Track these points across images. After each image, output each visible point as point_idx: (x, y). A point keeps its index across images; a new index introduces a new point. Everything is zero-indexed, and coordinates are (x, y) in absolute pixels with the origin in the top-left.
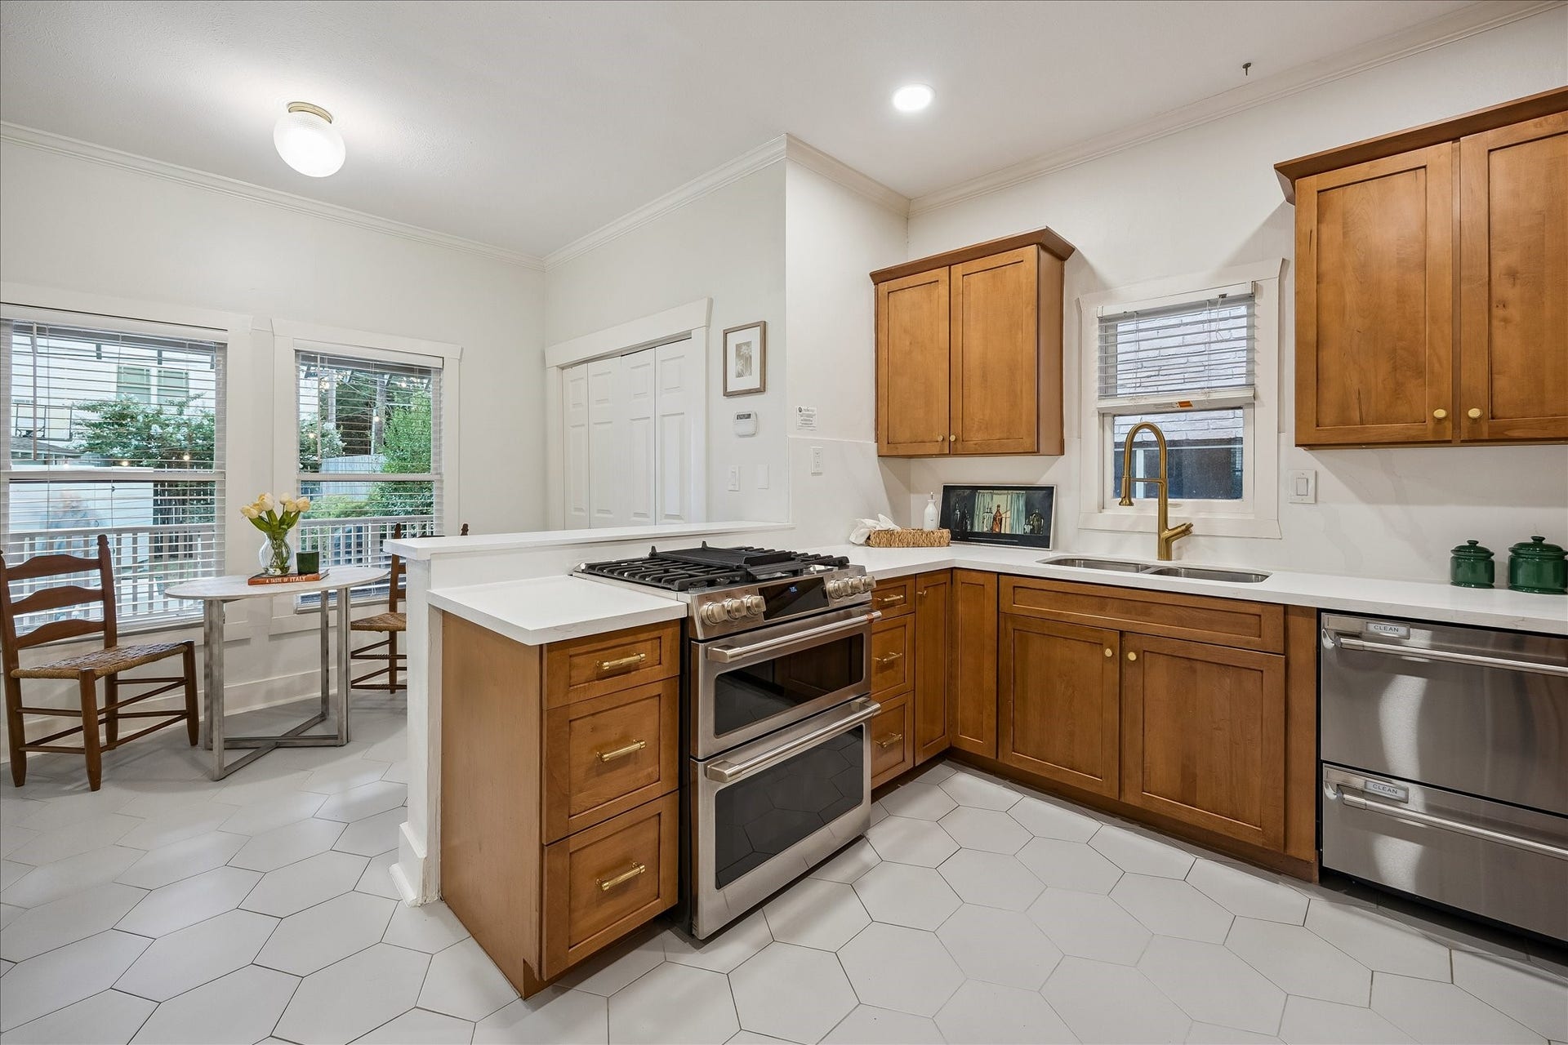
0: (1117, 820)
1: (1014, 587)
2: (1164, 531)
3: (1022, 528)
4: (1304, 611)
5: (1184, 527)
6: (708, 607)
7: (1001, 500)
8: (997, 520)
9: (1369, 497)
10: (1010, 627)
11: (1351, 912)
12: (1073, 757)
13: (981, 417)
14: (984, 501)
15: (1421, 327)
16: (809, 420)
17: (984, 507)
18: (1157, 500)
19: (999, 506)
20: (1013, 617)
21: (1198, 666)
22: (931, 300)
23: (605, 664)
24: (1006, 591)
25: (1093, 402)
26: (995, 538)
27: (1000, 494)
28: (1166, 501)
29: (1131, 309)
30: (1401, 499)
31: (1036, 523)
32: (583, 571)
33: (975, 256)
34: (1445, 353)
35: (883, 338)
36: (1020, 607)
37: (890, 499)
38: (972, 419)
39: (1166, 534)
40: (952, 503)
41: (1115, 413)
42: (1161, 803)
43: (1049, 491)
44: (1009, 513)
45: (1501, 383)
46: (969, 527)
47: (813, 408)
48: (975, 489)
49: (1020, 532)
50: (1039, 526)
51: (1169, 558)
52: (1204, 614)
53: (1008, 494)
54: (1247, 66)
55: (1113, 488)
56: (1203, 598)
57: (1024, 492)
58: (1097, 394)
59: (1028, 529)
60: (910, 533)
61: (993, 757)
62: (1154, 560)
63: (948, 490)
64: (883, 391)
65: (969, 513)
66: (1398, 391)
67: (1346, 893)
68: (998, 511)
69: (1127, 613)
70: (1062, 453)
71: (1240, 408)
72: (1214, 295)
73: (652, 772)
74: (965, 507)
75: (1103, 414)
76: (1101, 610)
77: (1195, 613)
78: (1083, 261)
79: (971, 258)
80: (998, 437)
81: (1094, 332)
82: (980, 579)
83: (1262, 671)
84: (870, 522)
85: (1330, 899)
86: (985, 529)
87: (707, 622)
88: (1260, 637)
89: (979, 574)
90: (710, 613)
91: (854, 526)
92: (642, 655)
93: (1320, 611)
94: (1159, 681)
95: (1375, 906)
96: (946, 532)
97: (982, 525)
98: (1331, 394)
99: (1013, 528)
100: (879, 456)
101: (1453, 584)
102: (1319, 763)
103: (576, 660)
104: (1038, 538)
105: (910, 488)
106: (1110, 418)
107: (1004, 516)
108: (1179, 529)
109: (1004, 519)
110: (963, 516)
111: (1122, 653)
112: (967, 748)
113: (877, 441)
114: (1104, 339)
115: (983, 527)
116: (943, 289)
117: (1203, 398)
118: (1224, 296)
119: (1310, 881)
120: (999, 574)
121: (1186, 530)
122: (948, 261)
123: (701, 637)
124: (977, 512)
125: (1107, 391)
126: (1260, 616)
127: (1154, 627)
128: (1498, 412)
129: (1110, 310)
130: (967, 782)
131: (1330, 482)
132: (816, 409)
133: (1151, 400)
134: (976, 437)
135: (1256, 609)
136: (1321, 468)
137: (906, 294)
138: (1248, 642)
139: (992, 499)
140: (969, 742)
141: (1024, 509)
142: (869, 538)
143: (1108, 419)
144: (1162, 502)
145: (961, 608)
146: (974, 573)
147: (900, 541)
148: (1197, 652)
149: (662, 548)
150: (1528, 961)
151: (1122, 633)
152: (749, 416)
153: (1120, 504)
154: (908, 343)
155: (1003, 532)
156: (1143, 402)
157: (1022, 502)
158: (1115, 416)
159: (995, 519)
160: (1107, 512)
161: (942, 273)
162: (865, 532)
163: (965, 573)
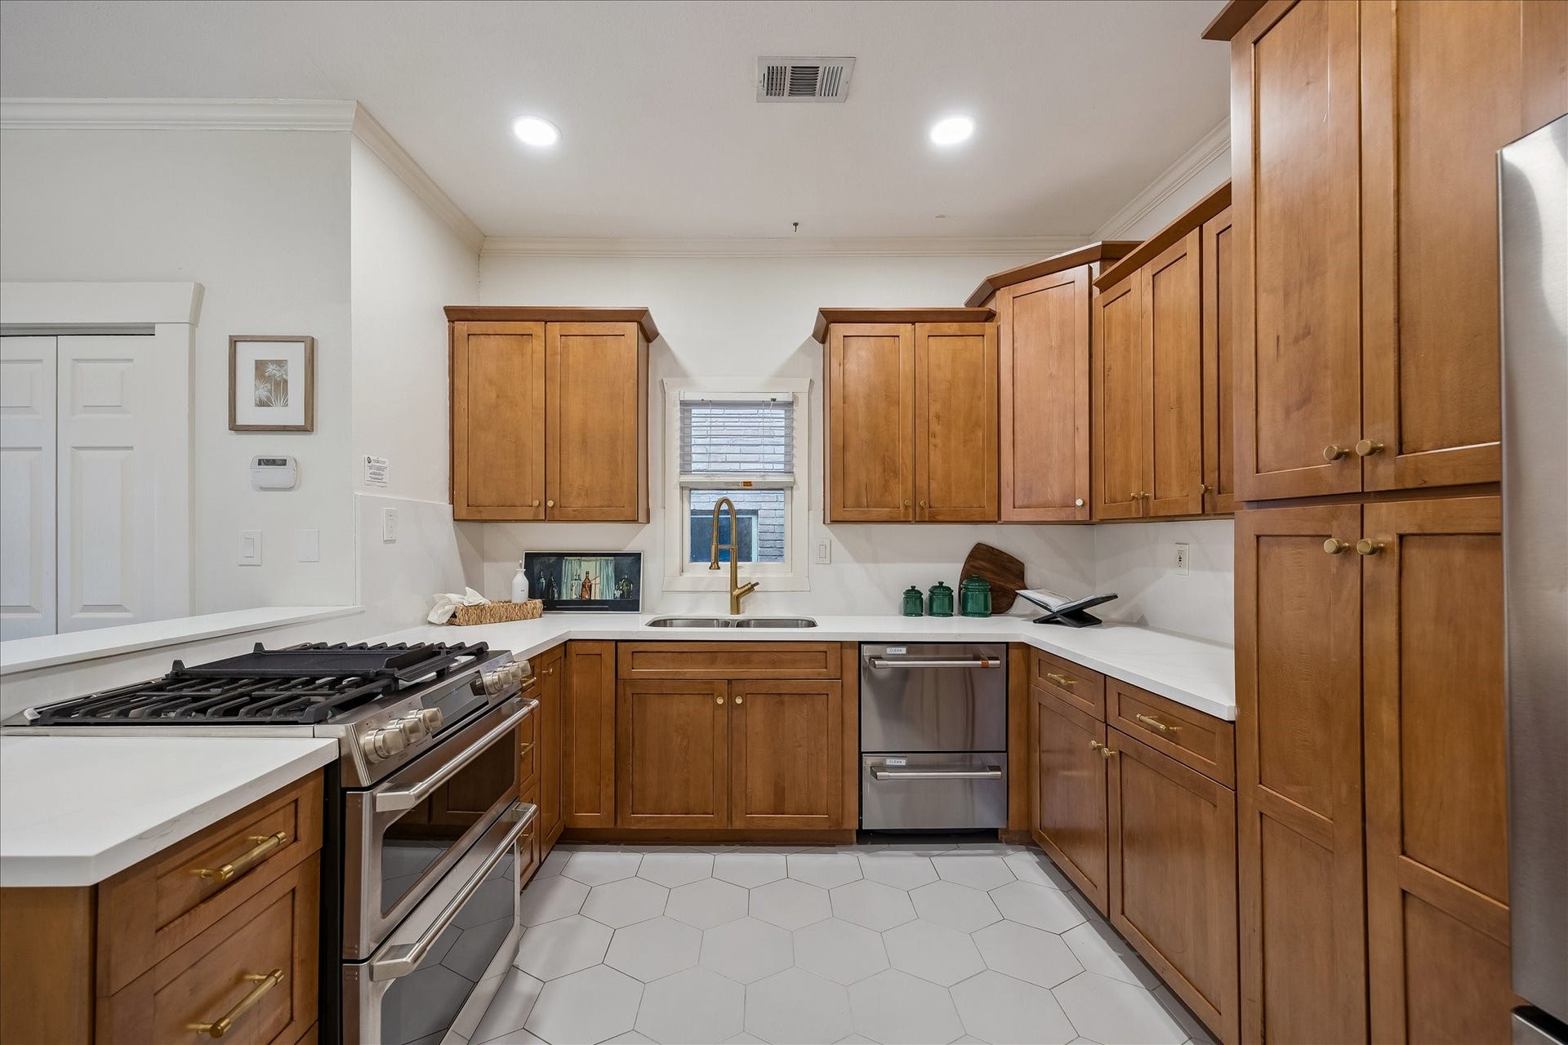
0: (722, 847)
1: (633, 652)
2: (734, 590)
3: (611, 593)
4: (850, 644)
5: (749, 586)
6: (369, 739)
7: (589, 567)
8: (587, 586)
9: (859, 558)
10: (629, 692)
11: (879, 856)
12: (688, 803)
13: (581, 483)
14: (570, 567)
15: (897, 443)
16: (380, 475)
17: (572, 576)
18: (729, 563)
19: (588, 573)
20: (633, 682)
21: (786, 698)
22: (523, 355)
23: (226, 869)
24: (625, 657)
25: (675, 477)
26: (585, 604)
27: (590, 561)
28: (736, 564)
29: (707, 398)
30: (876, 560)
31: (625, 588)
32: (34, 723)
33: (574, 319)
34: (909, 462)
35: (460, 384)
36: (641, 671)
37: (465, 569)
38: (571, 485)
39: (737, 592)
40: (535, 570)
41: (693, 487)
42: (762, 819)
43: (637, 557)
44: (598, 579)
45: (933, 485)
46: (556, 596)
47: (383, 460)
48: (561, 556)
49: (609, 597)
50: (629, 591)
51: (738, 613)
52: (790, 656)
53: (596, 560)
54: (796, 224)
55: (690, 554)
56: (791, 643)
57: (612, 558)
58: (679, 470)
59: (618, 594)
60: (503, 607)
61: (612, 826)
62: (728, 615)
63: (531, 558)
64: (461, 446)
65: (555, 580)
66: (886, 487)
67: (872, 844)
68: (587, 577)
69: (733, 664)
70: (648, 522)
71: (782, 489)
72: (767, 398)
73: (281, 1014)
74: (551, 575)
75: (683, 487)
76: (712, 664)
77: (783, 656)
78: (665, 348)
79: (570, 319)
80: (598, 505)
81: (675, 413)
82: (597, 649)
83: (827, 695)
84: (455, 597)
85: (867, 852)
86: (574, 597)
87: (373, 758)
88: (826, 668)
89: (597, 644)
90: (381, 744)
91: (432, 605)
92: (280, 836)
93: (860, 643)
94: (757, 716)
95: (887, 845)
96: (538, 602)
97: (570, 592)
98: (851, 484)
99: (602, 594)
100: (454, 520)
101: (904, 615)
102: (861, 754)
103: (167, 882)
104: (628, 602)
105: (484, 556)
106: (688, 492)
107: (593, 582)
108: (747, 588)
109: (593, 586)
110: (549, 585)
111: (730, 699)
112: (581, 825)
113: (452, 502)
114: (682, 419)
115: (571, 595)
116: (537, 345)
117: (760, 480)
118: (774, 400)
119: (852, 844)
120: (617, 641)
121: (751, 588)
122: (547, 316)
123: (365, 783)
124: (564, 580)
125: (685, 470)
126: (826, 652)
127: (755, 672)
128: (932, 504)
129: (690, 396)
130: (586, 860)
131: (839, 549)
132: (386, 460)
133: (722, 478)
134: (576, 504)
135: (823, 648)
136: (834, 538)
137: (492, 342)
138: (819, 674)
139: (580, 566)
140: (586, 818)
141: (613, 574)
142: (454, 616)
143: (686, 492)
144: (734, 564)
145: (576, 681)
146: (590, 644)
147: (491, 616)
148: (785, 688)
149: (193, 660)
150: (959, 848)
151: (730, 681)
152: (283, 463)
153: (710, 568)
154: (494, 396)
155: (592, 599)
156: (716, 479)
157: (611, 568)
158: (691, 490)
159: (584, 586)
160: (686, 575)
161: (536, 328)
162: (450, 609)
163: (580, 643)
